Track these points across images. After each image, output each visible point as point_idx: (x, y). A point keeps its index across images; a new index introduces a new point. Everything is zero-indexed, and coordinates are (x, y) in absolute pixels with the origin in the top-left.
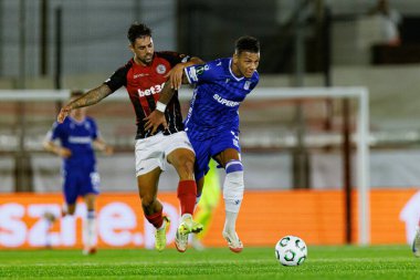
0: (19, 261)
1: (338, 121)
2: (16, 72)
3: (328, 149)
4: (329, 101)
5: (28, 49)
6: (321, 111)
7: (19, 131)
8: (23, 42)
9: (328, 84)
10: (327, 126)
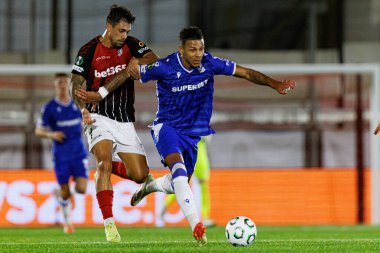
0: (29, 240)
1: (351, 98)
2: (27, 46)
3: (340, 126)
4: (342, 77)
5: (39, 22)
6: (335, 87)
7: (29, 106)
8: (33, 15)
9: (341, 61)
10: (340, 104)
